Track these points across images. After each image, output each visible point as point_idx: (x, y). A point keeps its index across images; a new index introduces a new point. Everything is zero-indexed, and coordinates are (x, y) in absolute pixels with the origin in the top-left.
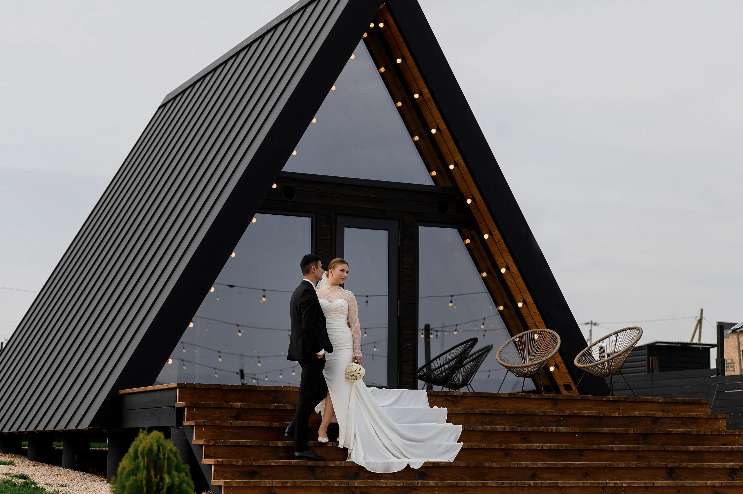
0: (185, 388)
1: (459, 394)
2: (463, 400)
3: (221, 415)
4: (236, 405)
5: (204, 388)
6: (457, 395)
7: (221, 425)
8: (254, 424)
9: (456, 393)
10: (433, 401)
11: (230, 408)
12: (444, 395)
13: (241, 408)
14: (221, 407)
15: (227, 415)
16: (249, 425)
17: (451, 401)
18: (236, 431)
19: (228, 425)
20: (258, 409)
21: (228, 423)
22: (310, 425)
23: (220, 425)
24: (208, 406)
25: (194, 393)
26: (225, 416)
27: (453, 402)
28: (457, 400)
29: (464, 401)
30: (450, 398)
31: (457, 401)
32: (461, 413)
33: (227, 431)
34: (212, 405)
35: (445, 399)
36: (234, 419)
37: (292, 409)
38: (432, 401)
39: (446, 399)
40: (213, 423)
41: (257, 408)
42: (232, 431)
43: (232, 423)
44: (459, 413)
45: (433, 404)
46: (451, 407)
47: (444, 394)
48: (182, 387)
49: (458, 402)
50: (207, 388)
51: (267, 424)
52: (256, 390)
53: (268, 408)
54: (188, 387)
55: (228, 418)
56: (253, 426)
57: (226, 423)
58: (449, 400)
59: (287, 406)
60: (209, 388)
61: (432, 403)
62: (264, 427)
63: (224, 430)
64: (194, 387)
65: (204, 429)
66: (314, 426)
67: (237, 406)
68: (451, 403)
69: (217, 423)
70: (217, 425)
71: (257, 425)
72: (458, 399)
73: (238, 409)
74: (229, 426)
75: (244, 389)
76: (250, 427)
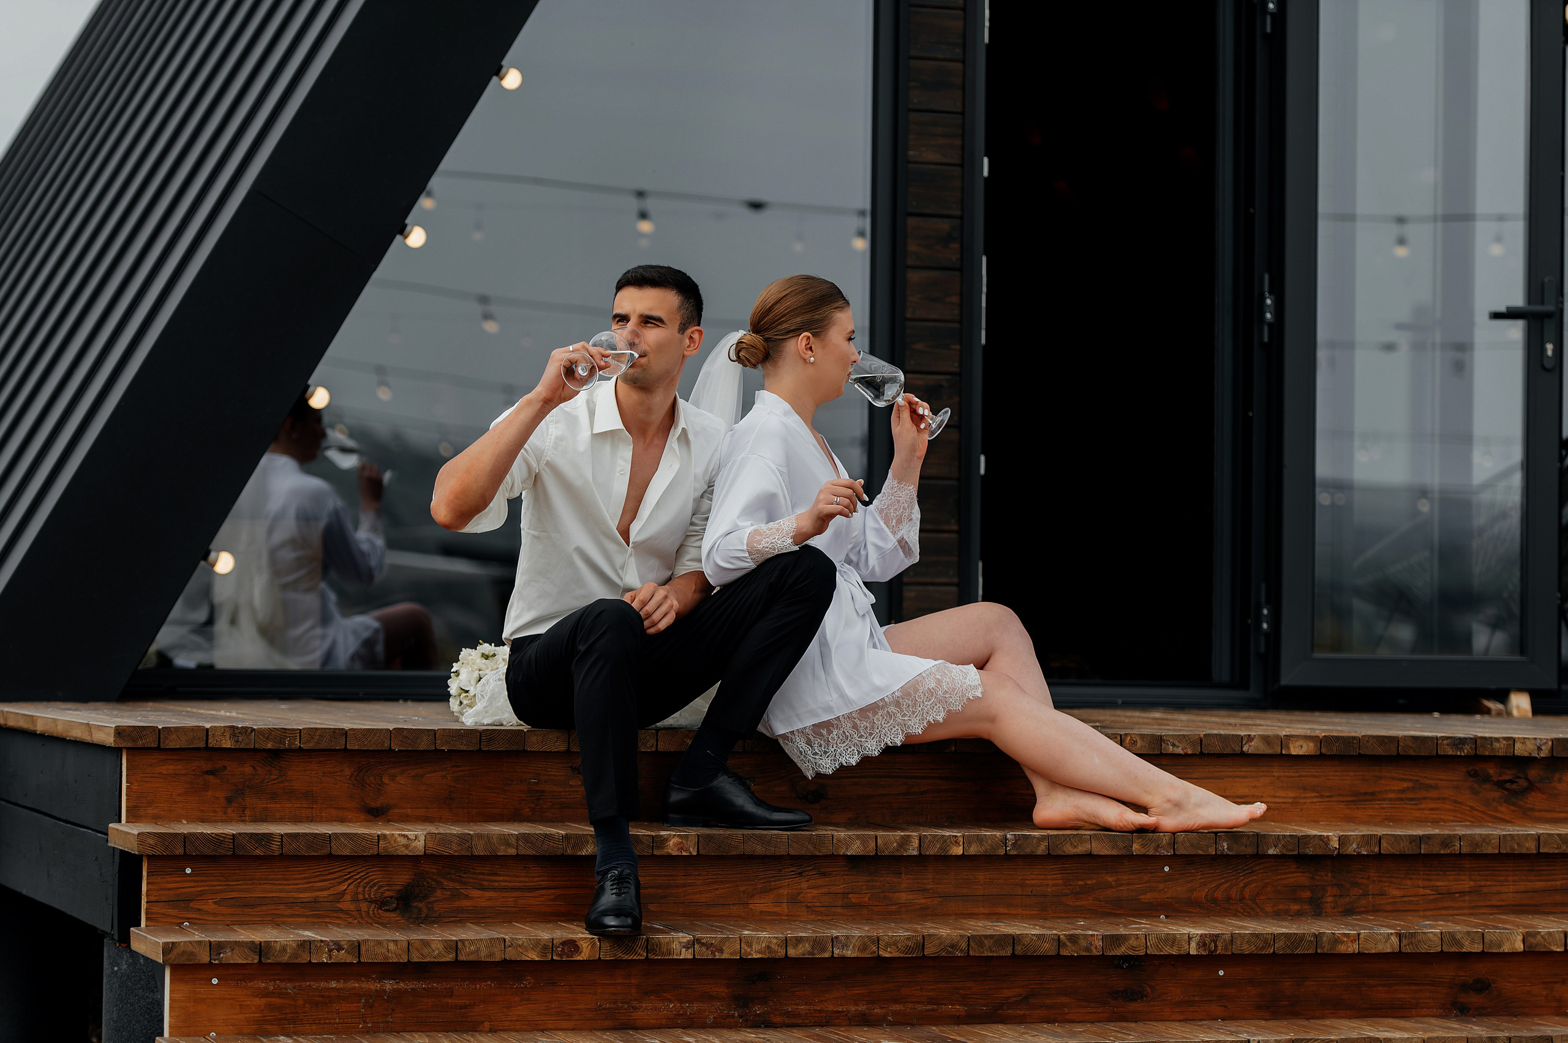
0: (158, 749)
1: (1539, 749)
2: (1557, 776)
3: (325, 893)
4: (403, 841)
5: (255, 750)
6: (1526, 754)
7: (304, 958)
8: (478, 950)
9: (1524, 743)
10: (1410, 785)
11: (372, 856)
12: (1466, 757)
13: (427, 857)
14: (325, 851)
15: (360, 889)
16: (450, 957)
17: (1500, 785)
18: (389, 985)
19: (342, 956)
20: (518, 858)
21: (339, 948)
22: (776, 948)
23: (299, 961)
24: (258, 852)
25: (208, 773)
26: (348, 897)
27: (1508, 785)
28: (1527, 779)
29: (1560, 780)
30: (1491, 771)
31: (1524, 784)
32: (1547, 855)
33: (341, 985)
34: (275, 847)
35: (1468, 772)
36: (394, 910)
37: (691, 856)
38: (1405, 785)
39: (1473, 775)
40: (260, 949)
41: (512, 851)
42: (363, 985)
43: (363, 948)
44: (1539, 856)
45: (1412, 799)
46: (1497, 811)
47: (1462, 750)
48: (140, 744)
49: (1531, 787)
50: (269, 746)
51: (545, 947)
52: (524, 751)
53: (569, 852)
54: (172, 745)
55: (364, 906)
56: (472, 958)
57: (330, 951)
58: (1487, 779)
59: (664, 841)
60: (282, 747)
61: (1403, 796)
62: (533, 962)
63: (323, 984)
64: (202, 745)
65: (215, 981)
66: (792, 953)
67: (407, 846)
68: (1497, 795)
69: (284, 949)
70: (285, 959)
71: (491, 955)
72: (1533, 773)
73: (415, 859)
74: (345, 964)
75: (463, 748)
76: (457, 963)
